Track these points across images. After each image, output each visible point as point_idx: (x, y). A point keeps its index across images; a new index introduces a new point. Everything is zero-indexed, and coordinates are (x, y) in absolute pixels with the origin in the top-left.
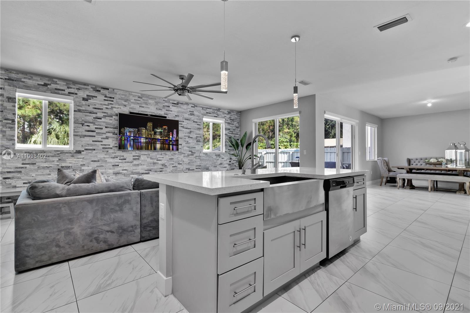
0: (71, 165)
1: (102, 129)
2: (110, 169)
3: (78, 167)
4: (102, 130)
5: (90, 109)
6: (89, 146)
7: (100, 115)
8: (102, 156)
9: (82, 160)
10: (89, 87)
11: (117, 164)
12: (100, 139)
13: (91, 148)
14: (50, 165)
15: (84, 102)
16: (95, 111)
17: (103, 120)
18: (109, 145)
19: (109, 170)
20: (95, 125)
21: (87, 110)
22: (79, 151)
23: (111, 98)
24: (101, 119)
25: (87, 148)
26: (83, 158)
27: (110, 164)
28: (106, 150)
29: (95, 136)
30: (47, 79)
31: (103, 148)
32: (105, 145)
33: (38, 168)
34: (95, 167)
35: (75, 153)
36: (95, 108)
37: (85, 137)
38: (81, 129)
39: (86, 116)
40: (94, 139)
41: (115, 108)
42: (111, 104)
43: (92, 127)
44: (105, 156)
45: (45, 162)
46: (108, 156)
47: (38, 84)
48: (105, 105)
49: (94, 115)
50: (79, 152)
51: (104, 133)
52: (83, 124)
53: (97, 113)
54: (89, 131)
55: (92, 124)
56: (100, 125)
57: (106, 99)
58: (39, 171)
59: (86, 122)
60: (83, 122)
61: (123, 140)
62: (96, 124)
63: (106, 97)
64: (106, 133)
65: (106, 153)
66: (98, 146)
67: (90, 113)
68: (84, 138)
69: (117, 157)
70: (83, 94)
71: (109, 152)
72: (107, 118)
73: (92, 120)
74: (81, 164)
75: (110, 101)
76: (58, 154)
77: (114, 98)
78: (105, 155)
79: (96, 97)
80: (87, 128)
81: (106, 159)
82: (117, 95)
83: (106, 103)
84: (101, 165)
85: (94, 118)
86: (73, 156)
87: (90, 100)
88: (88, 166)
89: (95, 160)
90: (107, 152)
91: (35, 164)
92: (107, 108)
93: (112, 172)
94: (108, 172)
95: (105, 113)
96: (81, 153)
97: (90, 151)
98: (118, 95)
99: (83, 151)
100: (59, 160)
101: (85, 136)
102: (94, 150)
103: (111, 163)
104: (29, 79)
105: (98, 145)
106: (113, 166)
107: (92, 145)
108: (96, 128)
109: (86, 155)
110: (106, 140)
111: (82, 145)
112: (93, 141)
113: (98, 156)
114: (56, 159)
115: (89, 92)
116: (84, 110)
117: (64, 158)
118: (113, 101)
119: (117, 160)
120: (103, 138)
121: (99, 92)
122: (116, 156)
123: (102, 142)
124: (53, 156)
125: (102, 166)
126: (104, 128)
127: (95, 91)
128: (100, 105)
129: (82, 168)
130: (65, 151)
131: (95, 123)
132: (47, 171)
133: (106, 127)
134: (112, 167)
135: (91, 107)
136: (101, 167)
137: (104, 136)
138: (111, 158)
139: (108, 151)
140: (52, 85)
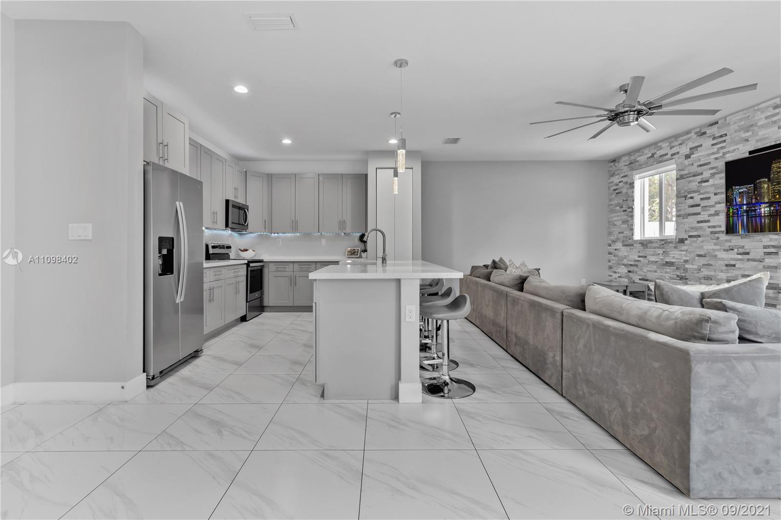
0: (674, 260)
1: (709, 198)
2: (722, 271)
3: (681, 264)
4: (710, 200)
5: (694, 169)
6: (693, 230)
7: (706, 175)
8: (710, 247)
9: (685, 253)
10: (692, 134)
11: (733, 262)
12: (707, 218)
13: (695, 233)
14: (657, 260)
15: (687, 162)
16: (700, 170)
17: (711, 182)
18: (720, 226)
19: (720, 274)
20: (701, 194)
21: (690, 173)
22: (682, 239)
23: (721, 136)
24: (707, 181)
25: (691, 234)
26: (687, 250)
27: (722, 262)
28: (716, 235)
29: (699, 214)
30: (653, 147)
31: (712, 233)
32: (714, 227)
33: (648, 262)
34: (701, 266)
35: (678, 242)
36: (701, 166)
37: (689, 217)
38: (683, 205)
39: (690, 182)
40: (700, 218)
41: (729, 152)
42: (722, 148)
43: (697, 198)
44: (715, 247)
45: (653, 255)
46: (718, 247)
47: (648, 158)
48: (713, 153)
49: (699, 178)
50: (682, 241)
51: (712, 206)
52: (685, 197)
53: (702, 174)
54: (692, 206)
55: (697, 194)
56: (707, 193)
57: (715, 141)
58: (649, 266)
59: (689, 193)
60: (686, 194)
61: (731, 214)
62: (701, 192)
63: (714, 138)
64: (716, 204)
65: (715, 241)
66: (705, 230)
67: (694, 176)
68: (687, 218)
69: (733, 250)
70: (685, 150)
71: (721, 239)
72: (716, 176)
73: (696, 187)
74: (684, 260)
75: (721, 142)
76: (663, 244)
77: (726, 135)
78: (714, 245)
79: (701, 145)
80: (690, 202)
81: (716, 253)
82: (732, 126)
83: (715, 148)
84: (709, 262)
85: (699, 183)
86: (675, 247)
87: (693, 154)
88: (693, 264)
89: (701, 253)
90: (716, 239)
91: (646, 257)
92: (716, 159)
93: (725, 278)
94: (719, 277)
95: (713, 168)
96: (684, 243)
97: (694, 239)
98: (733, 124)
99: (686, 239)
100: (664, 252)
101: (689, 215)
102: (699, 236)
103: (723, 259)
104: (642, 155)
105: (704, 227)
106: (727, 265)
107: (696, 229)
108: (702, 199)
109: (690, 245)
110: (716, 217)
111: (685, 230)
112: (698, 222)
113: (705, 248)
114: (660, 251)
115: (693, 143)
116: (686, 174)
117: (668, 250)
118: (724, 141)
119: (733, 255)
120: (710, 215)
121: (704, 136)
122: (731, 248)
123: (708, 221)
124: (658, 248)
125: (711, 265)
126: (712, 195)
127: (699, 137)
128: (706, 158)
129: (687, 266)
130: (669, 240)
131: (699, 191)
132: (654, 267)
133: (715, 194)
134: (725, 268)
135: (695, 165)
136: (709, 267)
137: (712, 210)
138: (724, 250)
139: (718, 238)
140: (658, 152)
